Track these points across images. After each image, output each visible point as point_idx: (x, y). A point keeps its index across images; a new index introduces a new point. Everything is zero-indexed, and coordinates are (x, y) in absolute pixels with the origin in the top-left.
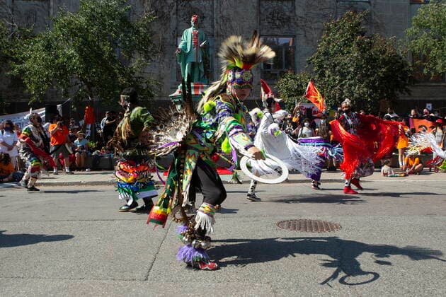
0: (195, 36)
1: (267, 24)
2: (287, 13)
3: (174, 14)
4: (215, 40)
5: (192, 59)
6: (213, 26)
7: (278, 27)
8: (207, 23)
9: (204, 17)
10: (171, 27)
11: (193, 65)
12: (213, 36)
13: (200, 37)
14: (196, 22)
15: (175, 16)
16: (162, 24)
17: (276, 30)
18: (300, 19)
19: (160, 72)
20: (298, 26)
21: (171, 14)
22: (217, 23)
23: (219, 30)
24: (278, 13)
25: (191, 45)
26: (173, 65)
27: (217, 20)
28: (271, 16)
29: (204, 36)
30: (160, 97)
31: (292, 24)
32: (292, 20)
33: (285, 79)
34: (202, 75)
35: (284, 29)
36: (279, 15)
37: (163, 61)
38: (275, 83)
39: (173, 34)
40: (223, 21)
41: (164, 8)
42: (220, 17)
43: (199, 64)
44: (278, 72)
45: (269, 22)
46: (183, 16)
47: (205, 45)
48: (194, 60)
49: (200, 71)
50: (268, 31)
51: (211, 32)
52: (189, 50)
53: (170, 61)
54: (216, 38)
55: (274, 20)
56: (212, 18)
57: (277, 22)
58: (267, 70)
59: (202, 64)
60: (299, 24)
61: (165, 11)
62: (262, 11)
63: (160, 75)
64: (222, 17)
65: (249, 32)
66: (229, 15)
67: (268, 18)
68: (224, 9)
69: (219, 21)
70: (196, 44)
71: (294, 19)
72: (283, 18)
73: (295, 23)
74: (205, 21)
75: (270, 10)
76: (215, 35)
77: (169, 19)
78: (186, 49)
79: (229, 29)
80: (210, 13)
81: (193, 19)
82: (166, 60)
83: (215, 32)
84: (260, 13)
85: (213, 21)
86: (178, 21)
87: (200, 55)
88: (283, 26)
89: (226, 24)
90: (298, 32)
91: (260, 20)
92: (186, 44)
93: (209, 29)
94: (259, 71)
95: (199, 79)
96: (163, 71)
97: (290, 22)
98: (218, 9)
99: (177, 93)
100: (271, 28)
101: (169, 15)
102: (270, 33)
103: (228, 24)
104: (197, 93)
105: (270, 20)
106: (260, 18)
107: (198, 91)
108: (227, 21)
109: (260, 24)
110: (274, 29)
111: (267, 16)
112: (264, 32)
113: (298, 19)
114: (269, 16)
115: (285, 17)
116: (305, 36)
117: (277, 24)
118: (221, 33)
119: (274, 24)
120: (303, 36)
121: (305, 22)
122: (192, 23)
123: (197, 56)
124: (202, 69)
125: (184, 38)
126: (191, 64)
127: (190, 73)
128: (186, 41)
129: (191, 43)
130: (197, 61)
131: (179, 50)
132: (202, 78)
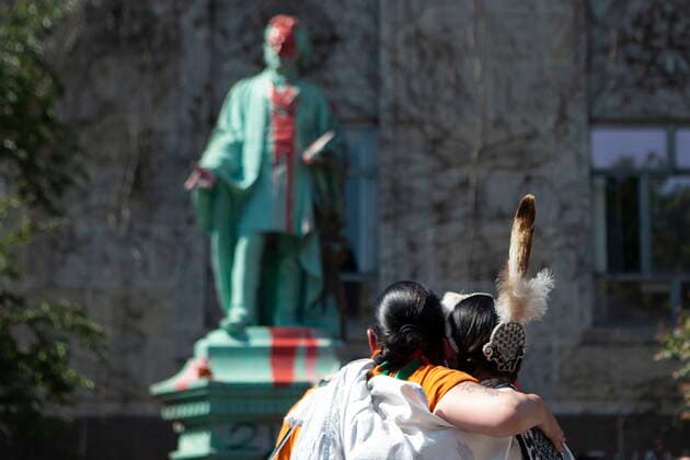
0: (285, 112)
1: (622, 69)
3: (197, 23)
4: (383, 143)
5: (264, 217)
6: (375, 81)
7: (672, 82)
8: (346, 68)
9: (334, 40)
10: (184, 80)
12: (375, 121)
13: (304, 115)
14: (286, 48)
15: (202, 34)
16: (143, 69)
17: (664, 95)
19: (127, 283)
21: (186, 21)
22: (395, 65)
24: (673, 19)
25: (264, 155)
26: (189, 254)
27: (394, 51)
28: (639, 35)
34: (312, 294)
36: (679, 28)
37: (145, 235)
39: (194, 114)
40: (422, 55)
42: (408, 40)
43: (298, 242)
44: (673, 285)
45: (630, 61)
46: (242, 30)
47: (325, 153)
48: (276, 223)
49: (303, 276)
50: (627, 100)
51: (368, 106)
52: (250, 177)
53: (177, 234)
54: (388, 133)
55: (656, 51)
56: (372, 44)
57: (670, 61)
58: (623, 277)
59: (315, 241)
61: (158, 10)
63: (125, 300)
64: (419, 35)
65: (540, 106)
66: (446, 30)
67: (624, 40)
68: (423, 4)
69: (402, 57)
70: (286, 150)
74: (339, 57)
76: (386, 117)
77: (173, 45)
78: (238, 173)
79: (448, 94)
80: (365, 21)
81: (274, 33)
82: (160, 231)
83: (383, 103)
84: (590, 18)
85: (374, 55)
86: (217, 57)
87: (305, 201)
91: (590, 53)
92: (237, 148)
93: (358, 95)
94: (587, 279)
95: (300, 314)
98: (399, 5)
99: (188, 377)
100: (639, 84)
101: (177, 26)
102: (636, 107)
103: (444, 70)
104: (283, 378)
105: (635, 50)
106: (590, 42)
107: (290, 366)
108: (438, 55)
109: (589, 68)
110: (652, 90)
111: (622, 32)
112: (610, 102)
114: (630, 31)
117: (670, 67)
118: (413, 111)
119: (653, 70)
122: (271, 54)
123: (290, 204)
124: (314, 267)
125: (229, 121)
126: (259, 242)
127: (254, 282)
128: (239, 136)
129: (265, 143)
130: (289, 225)
131: (204, 174)
132: (313, 305)
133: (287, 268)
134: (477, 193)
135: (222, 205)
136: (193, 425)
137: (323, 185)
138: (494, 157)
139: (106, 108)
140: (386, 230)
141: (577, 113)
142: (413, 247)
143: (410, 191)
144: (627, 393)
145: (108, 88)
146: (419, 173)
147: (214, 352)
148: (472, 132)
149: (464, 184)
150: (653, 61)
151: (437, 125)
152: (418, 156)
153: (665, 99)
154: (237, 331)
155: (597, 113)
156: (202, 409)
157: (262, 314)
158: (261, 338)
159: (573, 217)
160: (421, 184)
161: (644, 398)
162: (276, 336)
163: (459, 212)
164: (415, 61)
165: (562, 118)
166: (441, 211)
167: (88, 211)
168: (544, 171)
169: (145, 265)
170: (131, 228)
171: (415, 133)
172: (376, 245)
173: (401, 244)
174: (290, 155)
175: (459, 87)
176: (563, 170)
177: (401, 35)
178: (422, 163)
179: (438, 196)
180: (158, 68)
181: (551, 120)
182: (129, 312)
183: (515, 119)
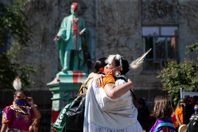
0: (75, 24)
3: (56, 5)
4: (97, 30)
5: (71, 47)
6: (94, 17)
7: (160, 16)
8: (88, 14)
9: (86, 8)
10: (53, 17)
11: (73, 54)
12: (95, 26)
13: (80, 24)
14: (76, 10)
15: (57, 7)
16: (44, 15)
18: (183, 7)
19: (41, 61)
20: (181, 15)
22: (99, 13)
23: (101, 21)
24: (160, 3)
26: (54, 55)
27: (98, 10)
28: (153, 6)
29: (84, 24)
31: (175, 13)
32: (175, 10)
33: (168, 69)
34: (82, 63)
35: (167, 19)
36: (162, 5)
37: (45, 51)
38: (158, 72)
39: (55, 25)
40: (105, 11)
42: (102, 8)
43: (78, 52)
44: (160, 61)
45: (151, 12)
46: (65, 6)
47: (84, 33)
48: (74, 48)
49: (80, 60)
50: (150, 21)
51: (93, 22)
52: (68, 38)
53: (52, 51)
54: (98, 28)
55: (156, 10)
56: (94, 9)
57: (159, 12)
59: (82, 52)
60: (182, 13)
61: (47, 2)
63: (41, 65)
64: (104, 7)
65: (131, 22)
66: (110, 6)
67: (149, 8)
69: (100, 12)
70: (76, 32)
71: (176, 8)
72: (166, 8)
73: (178, 12)
74: (87, 12)
76: (97, 25)
77: (51, 9)
78: (65, 37)
79: (111, 20)
80: (92, 4)
81: (73, 6)
82: (48, 50)
83: (96, 22)
84: (142, 3)
85: (94, 11)
86: (60, 12)
87: (80, 43)
88: (166, 15)
89: (107, 15)
90: (180, 21)
91: (142, 11)
92: (65, 32)
93: (91, 20)
95: (79, 68)
97: (172, 10)
99: (55, 82)
100: (153, 17)
101: (51, 5)
102: (152, 22)
103: (110, 14)
104: (75, 82)
105: (152, 10)
106: (142, 8)
107: (77, 79)
108: (108, 11)
109: (142, 14)
110: (156, 18)
111: (149, 6)
112: (146, 21)
113: (180, 8)
114: (151, 5)
115: (167, 6)
116: (189, 25)
117: (160, 13)
118: (103, 24)
119: (156, 14)
120: (186, 24)
121: (188, 11)
122: (72, 11)
123: (76, 44)
124: (82, 57)
126: (70, 52)
127: (69, 61)
128: (65, 29)
129: (71, 30)
130: (76, 48)
131: (58, 37)
132: (82, 66)
133: (76, 58)
134: (117, 42)
135: (62, 44)
136: (56, 92)
137: (84, 40)
138: (121, 33)
139: (36, 23)
140: (97, 50)
141: (139, 23)
142: (103, 53)
143: (102, 41)
144: (150, 85)
145: (37, 19)
146: (104, 37)
147: (60, 76)
148: (115, 28)
149: (114, 40)
150: (156, 12)
151: (108, 26)
152: (104, 33)
153: (159, 20)
154: (65, 72)
155: (143, 24)
156: (58, 88)
157: (71, 68)
158: (70, 73)
159: (138, 46)
160: (105, 40)
161: (154, 86)
162: (74, 73)
163: (113, 45)
164: (103, 13)
165: (136, 25)
166: (109, 45)
167: (32, 46)
168: (132, 36)
169: (45, 58)
170: (42, 50)
171: (103, 28)
173: (101, 53)
174: (76, 33)
175: (113, 18)
176: (136, 36)
177: (100, 7)
178: (105, 35)
179: (109, 42)
180: (47, 15)
181: (133, 25)
182: (41, 68)
183: (125, 25)
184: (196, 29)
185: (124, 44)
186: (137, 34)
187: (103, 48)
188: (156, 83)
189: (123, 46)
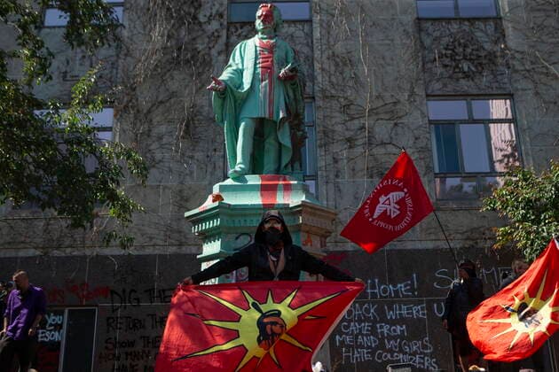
0: (266, 52)
1: (439, 70)
2: (488, 46)
4: (318, 108)
6: (311, 77)
7: (467, 76)
12: (313, 98)
17: (463, 82)
18: (518, 56)
19: (182, 183)
20: (515, 71)
22: (323, 69)
23: (326, 84)
24: (465, 46)
25: (254, 75)
26: (215, 168)
27: (322, 63)
28: (449, 53)
30: (181, 245)
31: (501, 68)
32: (500, 60)
35: (484, 80)
36: (469, 50)
40: (337, 65)
41: (199, 41)
42: (329, 58)
44: (478, 179)
45: (446, 66)
49: (279, 144)
50: (445, 85)
51: (309, 90)
53: (208, 157)
54: (320, 103)
55: (458, 62)
56: (310, 60)
57: (465, 66)
59: (287, 125)
60: (519, 67)
61: (200, 47)
62: (428, 42)
63: (180, 191)
64: (334, 55)
65: (400, 88)
66: (349, 52)
67: (442, 56)
68: (336, 41)
69: (326, 66)
70: (267, 71)
71: (503, 57)
72: (478, 57)
73: (508, 66)
75: (445, 40)
76: (318, 95)
82: (199, 155)
83: (317, 88)
84: (423, 46)
85: (311, 66)
87: (281, 98)
88: (480, 72)
89: (342, 73)
90: (517, 85)
91: (424, 63)
96: (189, 182)
97: (495, 63)
98: (324, 41)
100: (450, 77)
101: (209, 55)
102: (450, 89)
103: (348, 72)
104: (269, 202)
105: (447, 61)
106: (423, 58)
107: (274, 196)
108: (345, 64)
109: (424, 70)
110: (458, 80)
111: (439, 53)
112: (436, 87)
113: (513, 58)
114: (444, 52)
115: (483, 54)
116: (537, 93)
117: (466, 69)
118: (333, 92)
119: (457, 70)
120: (531, 93)
121: (532, 63)
123: (271, 102)
124: (286, 141)
125: (234, 60)
126: (252, 125)
128: (240, 67)
129: (255, 69)
130: (271, 114)
131: (218, 83)
132: (286, 166)
133: (270, 145)
134: (369, 132)
135: (229, 104)
138: (377, 114)
139: (173, 95)
140: (321, 152)
141: (420, 91)
142: (336, 161)
143: (333, 131)
144: (459, 236)
145: (174, 86)
146: (337, 122)
147: (222, 188)
148: (365, 101)
149: (362, 128)
150: (457, 66)
151: (346, 99)
152: (337, 114)
153: (465, 85)
154: (239, 177)
155: (429, 92)
156: (217, 222)
158: (254, 180)
159: (421, 143)
160: (339, 128)
161: (468, 239)
163: (360, 142)
164: (333, 68)
165: (412, 94)
166: (350, 142)
167: (162, 146)
168: (405, 120)
169: (192, 173)
170: (183, 154)
171: (334, 102)
172: (316, 160)
173: (329, 159)
174: (271, 75)
175: (356, 78)
176: (414, 119)
177: (325, 56)
178: (339, 117)
179: (348, 134)
181: (406, 95)
182: (182, 198)
183: (387, 95)
184: (555, 103)
185: (386, 138)
186: (417, 114)
187: (335, 148)
188: (473, 230)
189: (383, 144)
